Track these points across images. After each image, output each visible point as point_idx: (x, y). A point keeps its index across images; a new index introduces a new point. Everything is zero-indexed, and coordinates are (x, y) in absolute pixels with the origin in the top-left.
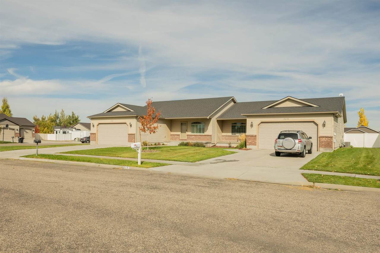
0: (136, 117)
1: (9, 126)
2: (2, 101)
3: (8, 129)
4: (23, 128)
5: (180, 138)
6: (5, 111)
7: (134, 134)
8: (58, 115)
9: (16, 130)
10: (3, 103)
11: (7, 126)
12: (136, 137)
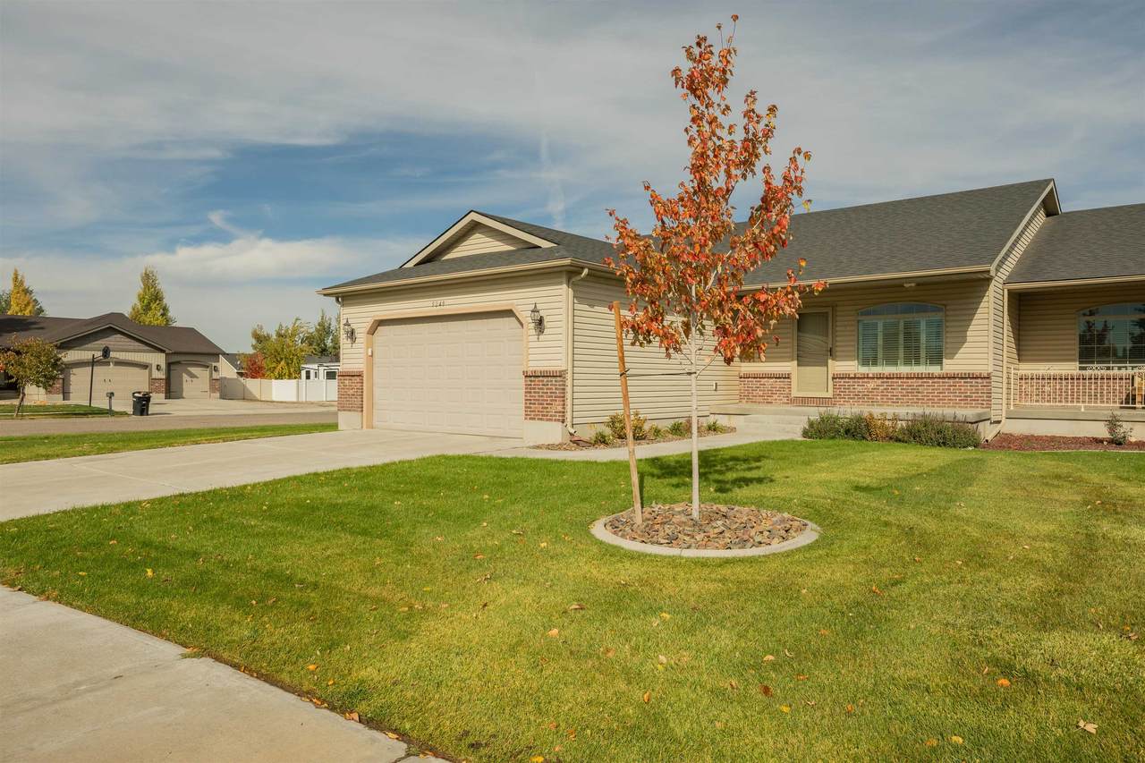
0: (570, 274)
1: (112, 354)
2: (140, 279)
3: (108, 364)
4: (179, 363)
5: (795, 393)
6: (150, 309)
7: (560, 375)
8: (330, 324)
9: (154, 368)
10: (142, 286)
11: (106, 352)
12: (569, 389)
